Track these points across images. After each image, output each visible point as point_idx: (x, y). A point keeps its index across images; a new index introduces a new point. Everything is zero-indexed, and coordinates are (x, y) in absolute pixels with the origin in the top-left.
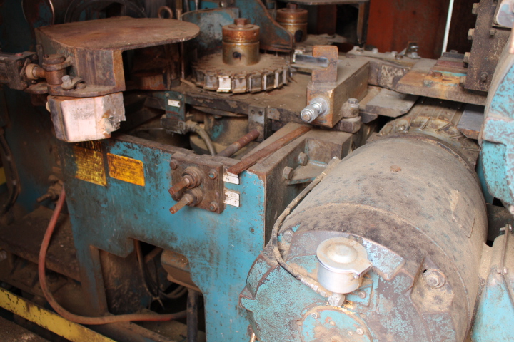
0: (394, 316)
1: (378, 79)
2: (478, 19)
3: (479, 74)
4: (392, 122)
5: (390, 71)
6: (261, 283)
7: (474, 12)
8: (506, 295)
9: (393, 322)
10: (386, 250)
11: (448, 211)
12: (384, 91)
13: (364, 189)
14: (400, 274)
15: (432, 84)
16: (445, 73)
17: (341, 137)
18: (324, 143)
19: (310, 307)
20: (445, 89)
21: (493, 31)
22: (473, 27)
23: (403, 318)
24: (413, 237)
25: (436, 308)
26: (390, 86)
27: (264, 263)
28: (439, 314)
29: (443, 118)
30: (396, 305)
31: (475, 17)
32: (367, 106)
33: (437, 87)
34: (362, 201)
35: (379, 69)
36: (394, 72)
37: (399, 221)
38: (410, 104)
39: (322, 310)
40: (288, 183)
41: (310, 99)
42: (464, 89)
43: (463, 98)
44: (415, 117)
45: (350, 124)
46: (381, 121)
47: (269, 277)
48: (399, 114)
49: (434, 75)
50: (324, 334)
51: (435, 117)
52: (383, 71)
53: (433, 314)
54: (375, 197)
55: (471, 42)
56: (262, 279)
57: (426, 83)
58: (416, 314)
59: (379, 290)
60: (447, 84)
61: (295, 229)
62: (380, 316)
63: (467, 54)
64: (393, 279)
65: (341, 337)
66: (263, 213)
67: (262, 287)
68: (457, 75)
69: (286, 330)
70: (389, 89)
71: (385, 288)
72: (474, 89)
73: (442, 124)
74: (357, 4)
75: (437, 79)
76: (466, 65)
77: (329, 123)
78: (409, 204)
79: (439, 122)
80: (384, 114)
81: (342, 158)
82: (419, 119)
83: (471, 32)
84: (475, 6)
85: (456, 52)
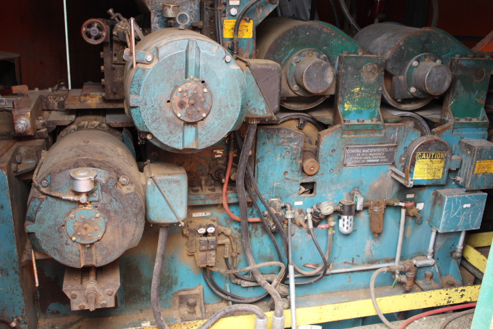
0: (112, 201)
1: (47, 106)
2: (105, 60)
3: (112, 90)
4: (67, 128)
5: (54, 99)
6: (37, 211)
7: (102, 57)
8: (156, 187)
9: (112, 205)
10: (100, 170)
11: (119, 155)
12: (53, 113)
13: (76, 152)
14: (110, 178)
15: (86, 101)
16: (92, 94)
17: (39, 142)
18: (30, 147)
19: (68, 214)
20: (94, 102)
21: (114, 65)
22: (103, 65)
23: (116, 201)
24: (108, 164)
25: (129, 192)
26: (56, 108)
27: (36, 200)
28: (131, 193)
29: (96, 120)
30: (111, 195)
31: (103, 59)
32: (48, 121)
33: (89, 102)
34: (78, 156)
35: (47, 99)
36: (57, 99)
37: (100, 160)
38: (74, 117)
39: (76, 213)
40: (16, 174)
41: (16, 120)
42: (105, 100)
43: (106, 106)
44: (80, 123)
45: (42, 132)
46: (61, 128)
47: (42, 206)
48: (70, 123)
49: (85, 95)
50: (79, 226)
51: (91, 120)
52: (50, 100)
53: (128, 194)
54: (84, 153)
55: (103, 73)
56: (38, 208)
57: (82, 100)
58: (121, 196)
59: (102, 190)
60: (95, 99)
61: (47, 179)
62: (105, 204)
63: (103, 80)
64: (107, 182)
65: (89, 224)
66: (8, 193)
67: (38, 213)
68: (98, 94)
69: (57, 235)
70: (56, 111)
71: (105, 188)
72: (111, 98)
73: (97, 123)
74: (13, 60)
75: (88, 98)
76: (104, 86)
77: (31, 133)
78: (101, 153)
79: (95, 122)
80: (60, 124)
81: (48, 150)
82: (82, 123)
83: (102, 68)
84: (101, 53)
85: (91, 82)
